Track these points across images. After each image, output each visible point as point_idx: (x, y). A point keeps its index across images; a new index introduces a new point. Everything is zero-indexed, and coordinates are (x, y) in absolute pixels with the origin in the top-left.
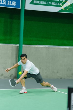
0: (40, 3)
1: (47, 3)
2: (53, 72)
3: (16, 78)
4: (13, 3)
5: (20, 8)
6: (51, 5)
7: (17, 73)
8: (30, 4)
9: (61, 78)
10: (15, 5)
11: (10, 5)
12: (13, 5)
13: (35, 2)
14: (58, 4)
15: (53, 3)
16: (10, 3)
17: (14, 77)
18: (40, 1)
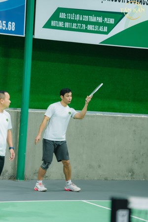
0: (64, 25)
1: (77, 25)
2: (90, 166)
3: (14, 179)
4: (9, 25)
5: (24, 36)
6: (86, 31)
7: (16, 167)
8: (43, 27)
9: (106, 179)
10: (13, 30)
11: (4, 29)
12: (10, 29)
13: (53, 23)
14: (101, 29)
15: (90, 27)
16: (2, 26)
17: (11, 176)
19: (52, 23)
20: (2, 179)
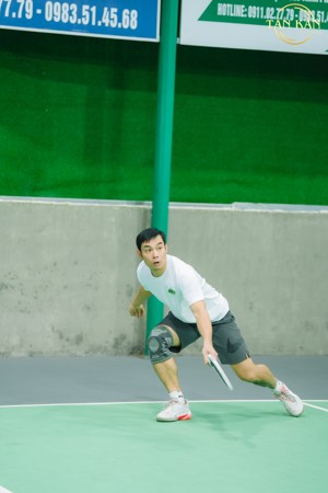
0: (246, 13)
1: (276, 12)
2: (308, 326)
3: (141, 353)
4: (125, 17)
5: (157, 40)
7: (145, 327)
8: (200, 19)
10: (134, 27)
11: (113, 25)
12: (126, 27)
13: (222, 9)
16: (110, 19)
17: (134, 348)
18: (247, 7)
19: (219, 9)
20: (115, 355)
